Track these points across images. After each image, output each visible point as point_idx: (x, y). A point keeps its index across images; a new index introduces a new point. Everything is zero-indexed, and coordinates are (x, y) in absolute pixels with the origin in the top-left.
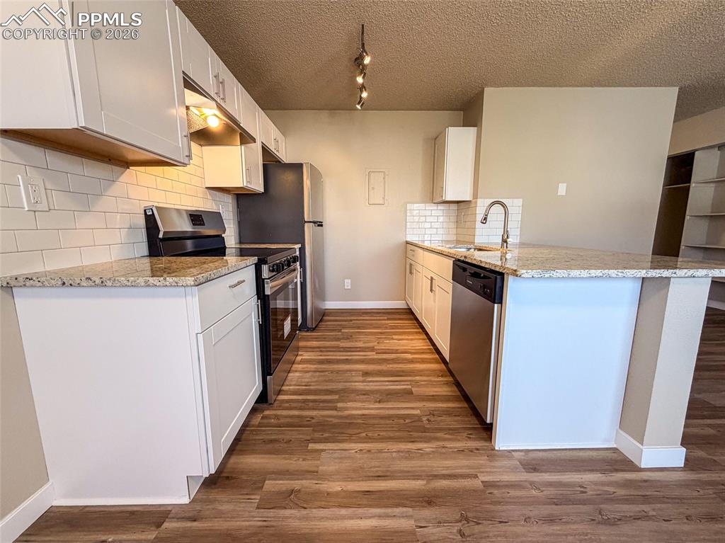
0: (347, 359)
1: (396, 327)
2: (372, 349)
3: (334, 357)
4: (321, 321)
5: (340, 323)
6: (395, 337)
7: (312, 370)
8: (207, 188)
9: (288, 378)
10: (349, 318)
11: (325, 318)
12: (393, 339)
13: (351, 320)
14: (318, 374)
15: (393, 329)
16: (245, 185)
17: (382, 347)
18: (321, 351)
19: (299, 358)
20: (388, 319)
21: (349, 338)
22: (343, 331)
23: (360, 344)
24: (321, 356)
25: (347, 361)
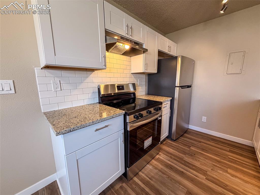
0: (182, 172)
1: (235, 162)
2: (204, 173)
3: (176, 166)
4: (182, 136)
5: (192, 141)
6: (229, 171)
7: (159, 168)
8: (131, 73)
9: (146, 167)
10: (200, 140)
11: (186, 135)
12: (227, 172)
13: (200, 142)
14: (160, 173)
15: (231, 162)
16: (144, 71)
17: (214, 175)
18: (171, 158)
19: (158, 156)
20: (230, 151)
21: (192, 155)
22: (191, 148)
23: (197, 164)
24: (169, 161)
25: (182, 174)
